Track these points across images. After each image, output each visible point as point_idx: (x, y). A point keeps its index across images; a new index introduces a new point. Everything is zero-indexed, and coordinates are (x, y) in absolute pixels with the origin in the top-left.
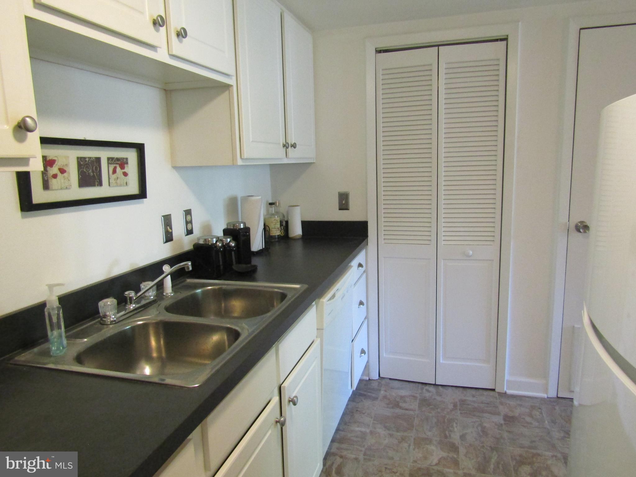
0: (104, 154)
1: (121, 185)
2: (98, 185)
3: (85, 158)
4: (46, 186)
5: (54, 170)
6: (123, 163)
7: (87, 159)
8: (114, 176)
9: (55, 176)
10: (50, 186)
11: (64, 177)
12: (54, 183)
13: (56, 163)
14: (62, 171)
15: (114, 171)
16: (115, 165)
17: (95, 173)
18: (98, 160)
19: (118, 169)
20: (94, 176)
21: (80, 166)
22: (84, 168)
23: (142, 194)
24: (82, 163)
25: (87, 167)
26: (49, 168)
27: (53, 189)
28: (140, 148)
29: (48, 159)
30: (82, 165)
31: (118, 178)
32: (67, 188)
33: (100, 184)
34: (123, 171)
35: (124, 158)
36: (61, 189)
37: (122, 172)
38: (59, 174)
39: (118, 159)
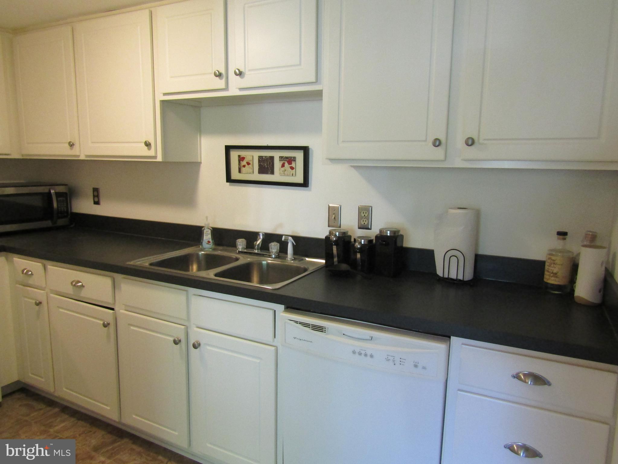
0: (276, 155)
1: (288, 175)
2: (270, 174)
3: (262, 157)
4: (240, 171)
5: (244, 163)
6: (291, 160)
7: (264, 157)
8: (283, 169)
9: (244, 166)
10: (241, 171)
11: (249, 167)
12: (243, 169)
13: (245, 159)
14: (248, 164)
15: (283, 166)
16: (283, 162)
17: (269, 166)
18: (272, 158)
19: (286, 164)
20: (268, 168)
21: (259, 161)
22: (261, 163)
23: (305, 184)
24: (261, 159)
25: (264, 162)
26: (241, 162)
27: (243, 173)
28: (306, 150)
29: (241, 157)
30: (260, 161)
31: (285, 170)
32: (250, 173)
33: (272, 173)
34: (290, 166)
35: (291, 157)
36: (247, 173)
37: (289, 167)
38: (247, 165)
39: (287, 158)
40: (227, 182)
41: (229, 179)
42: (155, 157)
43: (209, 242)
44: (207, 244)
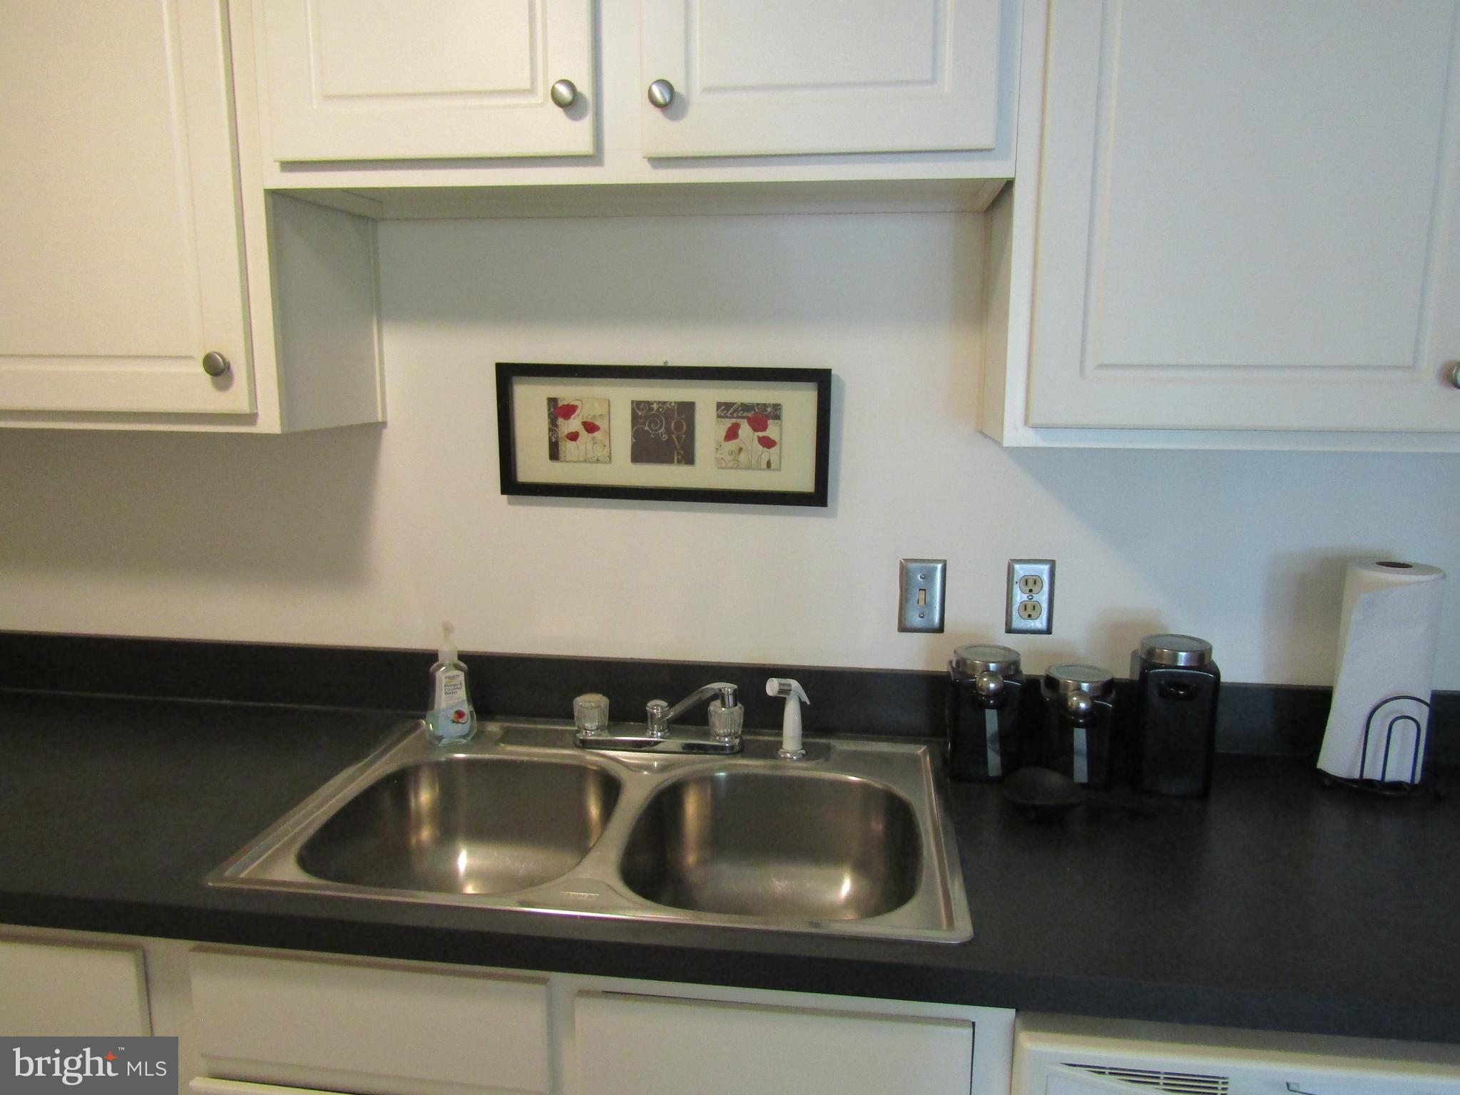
0: (705, 397)
1: (749, 467)
2: (679, 462)
3: (649, 403)
4: (554, 454)
5: (574, 424)
6: (761, 417)
7: (655, 406)
8: (732, 444)
9: (573, 437)
10: (561, 455)
11: (593, 439)
12: (568, 448)
13: (577, 412)
14: (590, 427)
15: (732, 434)
16: (734, 421)
17: (674, 437)
18: (687, 409)
19: (745, 430)
20: (670, 441)
21: (635, 419)
22: (644, 424)
23: (818, 497)
24: (641, 412)
25: (656, 424)
26: (560, 421)
27: (568, 458)
28: (821, 379)
29: (560, 404)
30: (641, 417)
31: (741, 450)
32: (598, 460)
33: (689, 459)
34: (761, 434)
35: (765, 405)
36: (585, 461)
37: (756, 439)
38: (583, 432)
39: (746, 407)
40: (503, 493)
41: (511, 485)
42: (251, 418)
43: (460, 714)
44: (454, 722)
